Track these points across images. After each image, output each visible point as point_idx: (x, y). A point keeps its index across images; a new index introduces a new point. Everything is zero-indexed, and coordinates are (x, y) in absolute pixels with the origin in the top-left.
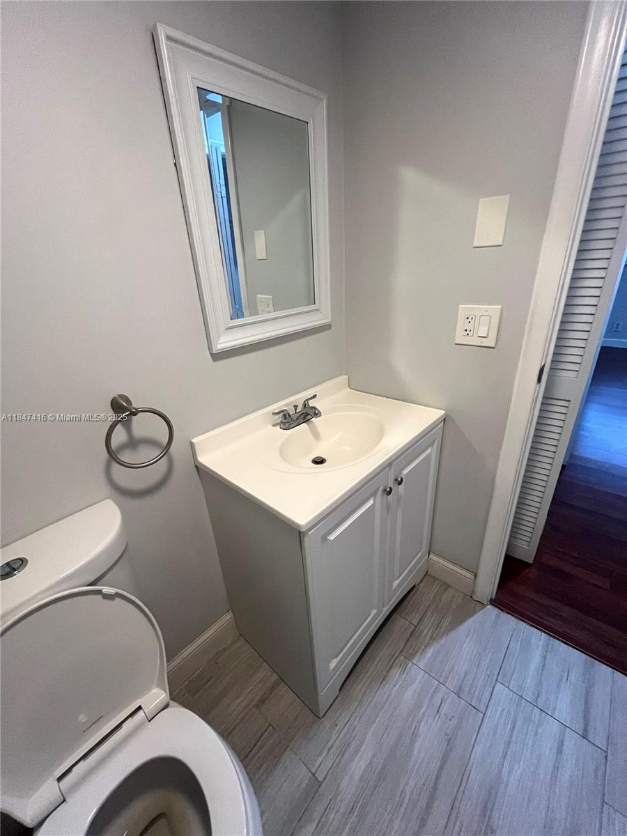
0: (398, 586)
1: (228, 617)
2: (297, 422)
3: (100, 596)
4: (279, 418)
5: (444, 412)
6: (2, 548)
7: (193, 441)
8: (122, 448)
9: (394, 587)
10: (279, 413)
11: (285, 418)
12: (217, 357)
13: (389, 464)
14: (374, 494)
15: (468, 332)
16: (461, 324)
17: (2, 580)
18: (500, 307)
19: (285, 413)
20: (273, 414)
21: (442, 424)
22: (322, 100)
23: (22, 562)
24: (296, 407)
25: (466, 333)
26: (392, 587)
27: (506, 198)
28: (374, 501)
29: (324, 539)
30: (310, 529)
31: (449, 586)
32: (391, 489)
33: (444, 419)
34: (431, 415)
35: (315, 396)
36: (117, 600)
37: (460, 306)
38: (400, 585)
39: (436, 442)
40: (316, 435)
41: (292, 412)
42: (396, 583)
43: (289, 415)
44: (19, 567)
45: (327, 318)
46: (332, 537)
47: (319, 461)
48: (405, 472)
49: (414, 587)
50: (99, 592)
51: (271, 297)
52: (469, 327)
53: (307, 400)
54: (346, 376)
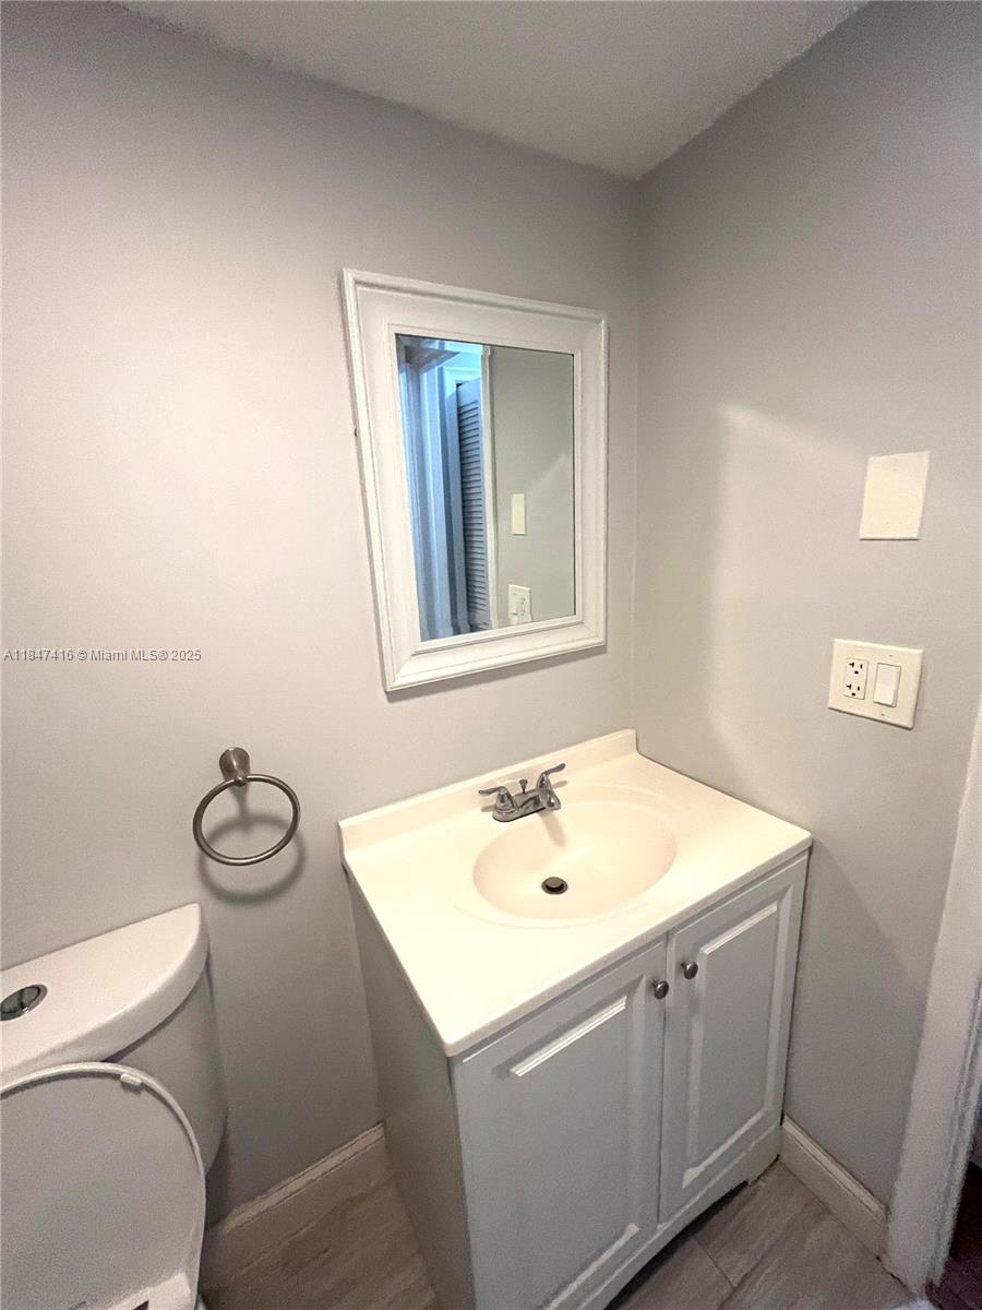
0: (698, 1182)
1: (373, 1136)
2: (522, 811)
3: (117, 1084)
4: (493, 799)
5: (809, 834)
6: (3, 970)
7: (342, 824)
8: (223, 829)
9: (685, 1184)
10: (489, 792)
11: (502, 801)
12: (395, 696)
13: (665, 935)
14: (629, 990)
15: (854, 690)
16: (839, 675)
17: (3, 1019)
18: (921, 651)
19: (502, 793)
20: (481, 792)
21: (806, 857)
22: (600, 321)
23: (39, 991)
24: (524, 783)
25: (849, 692)
26: (681, 1183)
27: (924, 458)
28: (626, 1005)
29: (504, 1070)
30: (466, 1053)
31: (829, 1212)
32: (666, 988)
33: (811, 849)
34: (780, 837)
35: (561, 767)
36: (144, 1094)
37: (837, 640)
38: (703, 1179)
39: (789, 893)
40: (558, 837)
41: (515, 791)
42: (691, 1174)
43: (509, 796)
44: (31, 1002)
45: (597, 636)
46: (521, 1070)
47: (555, 887)
48: (708, 950)
49: (744, 1185)
50: (116, 1077)
51: (528, 589)
52: (857, 681)
53: (547, 773)
54: (631, 733)
